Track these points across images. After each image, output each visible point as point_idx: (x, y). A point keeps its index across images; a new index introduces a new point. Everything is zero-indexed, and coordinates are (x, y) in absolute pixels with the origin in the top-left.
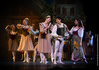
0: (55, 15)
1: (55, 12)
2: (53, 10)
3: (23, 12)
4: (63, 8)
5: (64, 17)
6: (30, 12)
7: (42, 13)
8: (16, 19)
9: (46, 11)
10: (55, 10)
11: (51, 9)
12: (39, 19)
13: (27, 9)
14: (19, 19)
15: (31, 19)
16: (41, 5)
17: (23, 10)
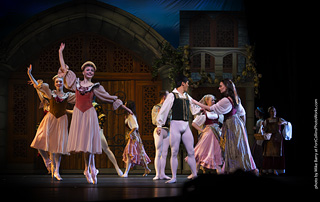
1: (189, 65)
2: (183, 60)
3: (115, 64)
4: (208, 56)
5: (209, 76)
6: (131, 64)
7: (158, 66)
9: (168, 61)
10: (189, 60)
11: (180, 57)
12: (152, 80)
13: (125, 58)
14: (107, 81)
16: (157, 49)
17: (115, 60)
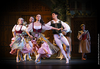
0: (68, 10)
1: (69, 7)
2: (66, 5)
3: (33, 8)
5: (79, 12)
6: (41, 7)
8: (27, 16)
9: (59, 5)
10: (69, 5)
11: (64, 4)
13: (38, 5)
15: (43, 15)
17: (33, 6)
